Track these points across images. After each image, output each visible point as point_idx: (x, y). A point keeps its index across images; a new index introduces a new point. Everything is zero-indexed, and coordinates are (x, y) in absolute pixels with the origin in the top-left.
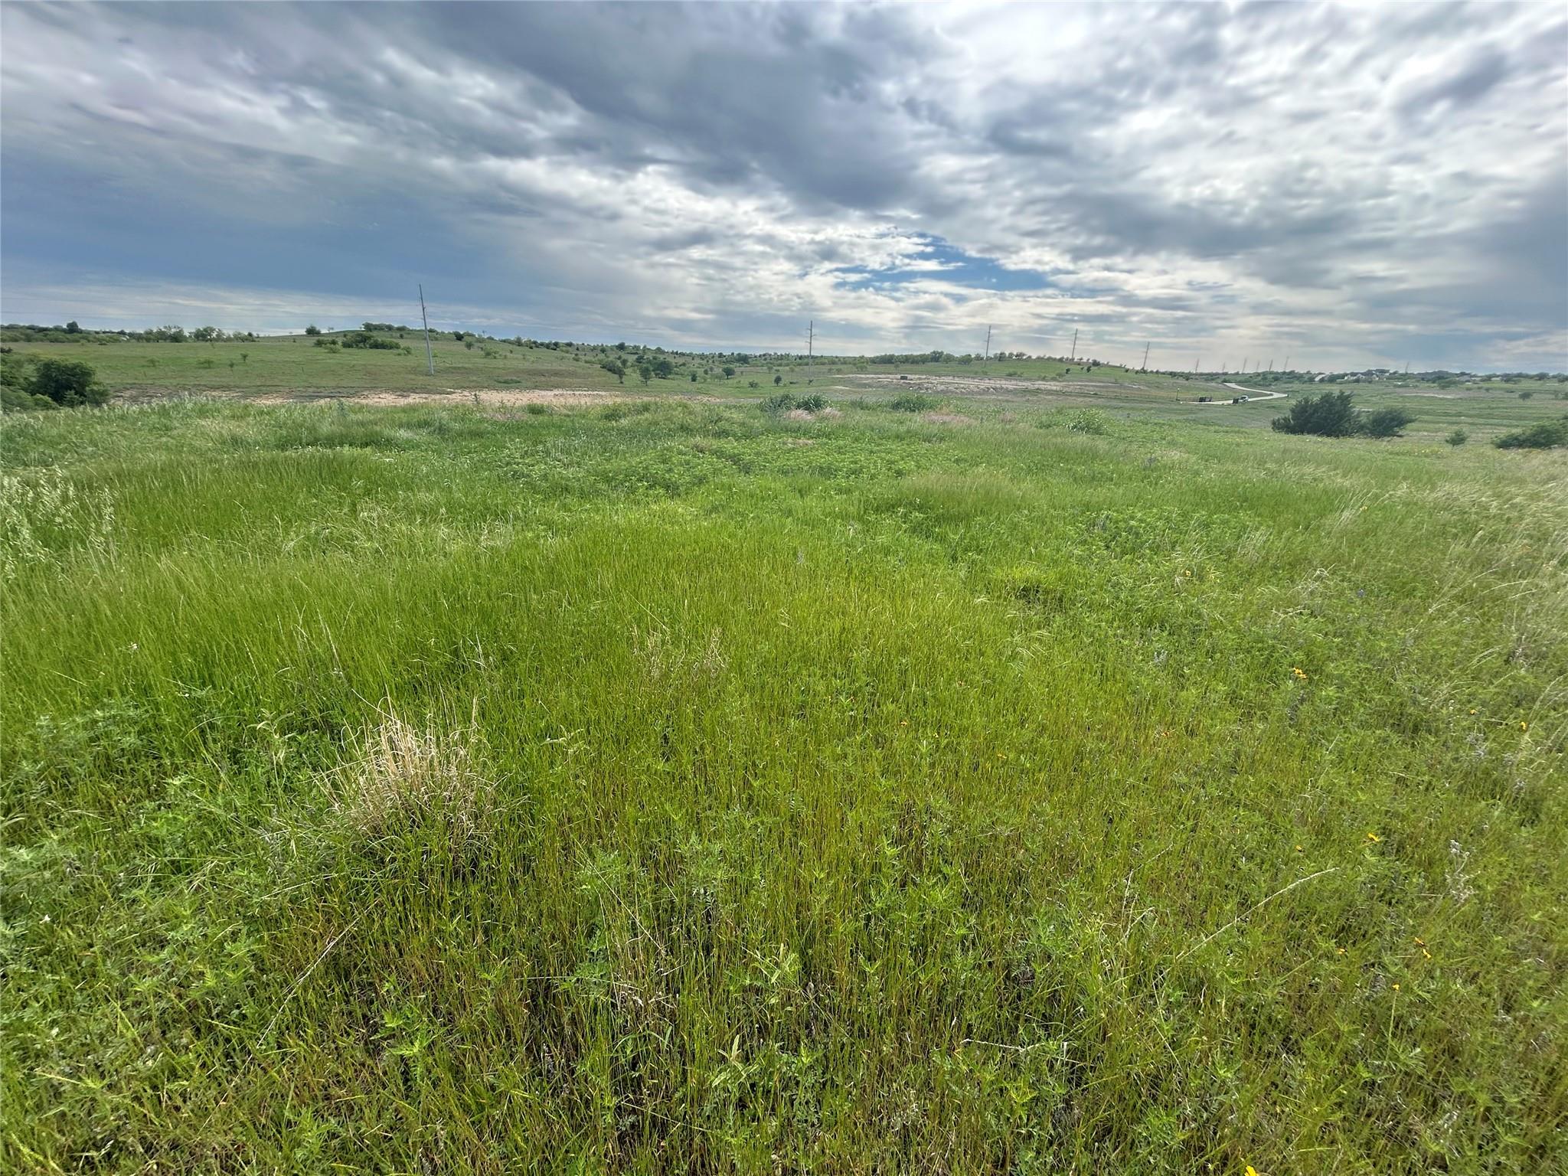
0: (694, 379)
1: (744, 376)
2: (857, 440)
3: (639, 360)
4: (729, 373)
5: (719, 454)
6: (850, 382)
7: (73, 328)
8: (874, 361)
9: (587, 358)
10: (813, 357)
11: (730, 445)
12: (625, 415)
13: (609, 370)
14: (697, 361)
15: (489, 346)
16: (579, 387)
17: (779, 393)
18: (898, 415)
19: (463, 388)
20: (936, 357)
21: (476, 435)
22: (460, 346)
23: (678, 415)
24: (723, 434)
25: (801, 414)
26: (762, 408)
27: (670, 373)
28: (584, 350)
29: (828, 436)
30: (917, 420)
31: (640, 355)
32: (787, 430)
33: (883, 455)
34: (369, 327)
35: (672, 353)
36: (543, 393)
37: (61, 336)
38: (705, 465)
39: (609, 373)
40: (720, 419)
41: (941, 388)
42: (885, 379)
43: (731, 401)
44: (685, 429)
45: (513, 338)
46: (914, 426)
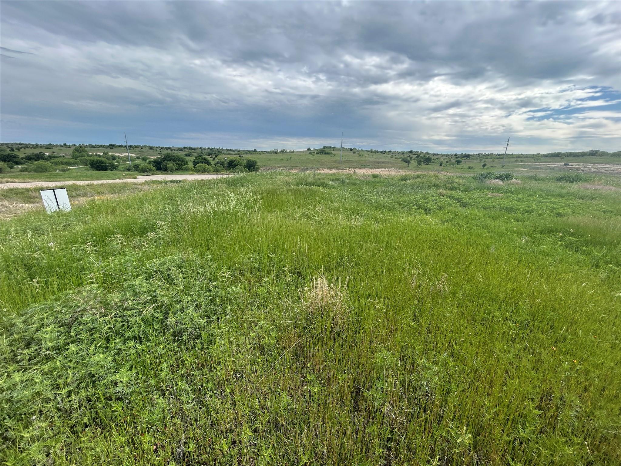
0: (441, 165)
1: (466, 163)
2: (531, 195)
3: (417, 157)
4: (459, 162)
5: (451, 197)
6: (529, 167)
7: (255, 150)
8: (546, 156)
9: (396, 157)
10: (507, 155)
11: (457, 194)
12: (410, 179)
13: (404, 161)
14: (444, 157)
15: (361, 153)
16: (391, 168)
17: (485, 171)
18: (560, 184)
19: (350, 168)
20: (593, 153)
21: (354, 184)
22: (351, 153)
23: (433, 180)
24: (455, 189)
25: (499, 182)
26: (475, 178)
27: (430, 162)
28: (395, 153)
29: (512, 193)
30: (574, 187)
31: (418, 155)
32: (488, 189)
33: (548, 204)
34: (325, 147)
35: (433, 154)
36: (377, 170)
37: (252, 153)
38: (444, 202)
39: (404, 162)
40: (453, 182)
41: (593, 170)
42: (552, 165)
43: (459, 175)
44: (436, 186)
45: (369, 150)
46: (572, 190)
